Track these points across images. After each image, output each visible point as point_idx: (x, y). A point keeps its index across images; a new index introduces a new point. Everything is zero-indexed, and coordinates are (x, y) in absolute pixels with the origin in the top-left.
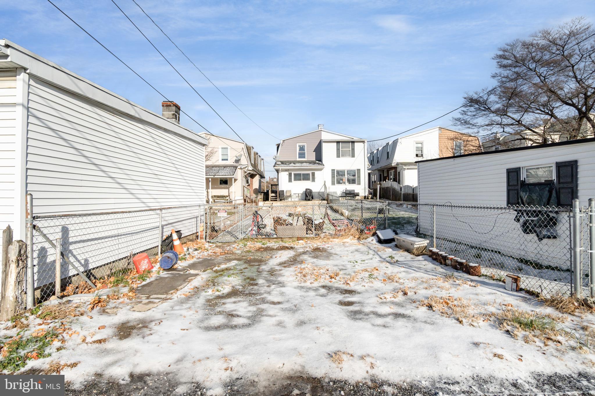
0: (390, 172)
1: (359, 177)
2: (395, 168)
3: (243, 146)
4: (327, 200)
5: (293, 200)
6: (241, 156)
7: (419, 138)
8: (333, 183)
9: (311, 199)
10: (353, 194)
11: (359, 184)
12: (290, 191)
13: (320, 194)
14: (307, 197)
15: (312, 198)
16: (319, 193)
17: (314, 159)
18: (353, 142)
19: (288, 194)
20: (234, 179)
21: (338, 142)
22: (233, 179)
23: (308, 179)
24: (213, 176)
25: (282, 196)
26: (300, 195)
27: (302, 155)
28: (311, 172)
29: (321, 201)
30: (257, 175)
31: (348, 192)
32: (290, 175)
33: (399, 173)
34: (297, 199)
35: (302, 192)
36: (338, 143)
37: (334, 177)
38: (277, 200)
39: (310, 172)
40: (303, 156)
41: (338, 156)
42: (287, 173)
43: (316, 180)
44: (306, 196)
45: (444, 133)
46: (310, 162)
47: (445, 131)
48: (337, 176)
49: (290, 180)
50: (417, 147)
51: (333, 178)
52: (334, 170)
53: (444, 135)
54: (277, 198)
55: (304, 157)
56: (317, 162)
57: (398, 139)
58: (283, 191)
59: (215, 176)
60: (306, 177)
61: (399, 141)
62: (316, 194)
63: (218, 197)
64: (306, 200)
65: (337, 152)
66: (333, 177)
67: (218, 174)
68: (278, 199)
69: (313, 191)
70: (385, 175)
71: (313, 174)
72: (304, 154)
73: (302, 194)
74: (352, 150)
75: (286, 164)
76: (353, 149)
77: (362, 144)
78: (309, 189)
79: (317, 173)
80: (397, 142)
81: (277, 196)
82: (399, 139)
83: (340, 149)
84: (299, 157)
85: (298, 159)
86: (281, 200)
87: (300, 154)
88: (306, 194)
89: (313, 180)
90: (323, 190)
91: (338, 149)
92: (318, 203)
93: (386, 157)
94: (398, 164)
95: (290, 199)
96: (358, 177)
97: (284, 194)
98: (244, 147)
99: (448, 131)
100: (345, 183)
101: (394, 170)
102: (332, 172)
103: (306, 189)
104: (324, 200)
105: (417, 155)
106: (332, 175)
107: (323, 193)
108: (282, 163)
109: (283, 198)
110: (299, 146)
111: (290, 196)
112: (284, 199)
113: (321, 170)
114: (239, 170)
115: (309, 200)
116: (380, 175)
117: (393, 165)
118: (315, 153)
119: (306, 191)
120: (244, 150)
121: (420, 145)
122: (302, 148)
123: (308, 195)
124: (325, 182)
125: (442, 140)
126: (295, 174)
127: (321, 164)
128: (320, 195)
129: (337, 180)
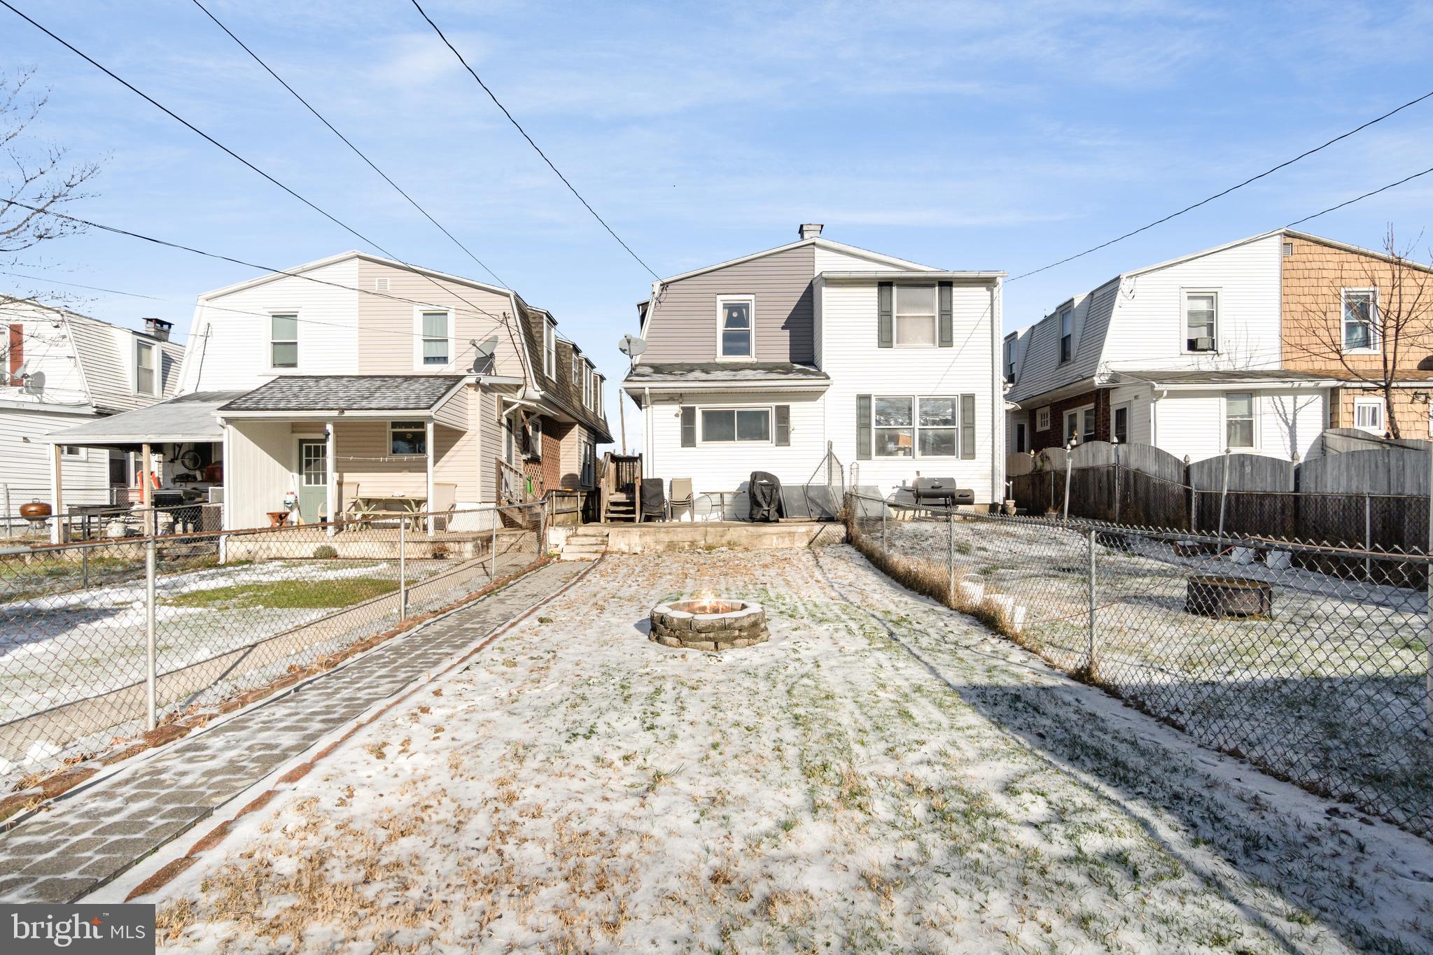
0: (1066, 414)
1: (969, 426)
2: (1101, 396)
3: (507, 306)
4: (845, 523)
5: (698, 518)
6: (494, 341)
7: (1200, 274)
8: (863, 453)
9: (773, 515)
10: (945, 496)
11: (970, 454)
12: (688, 482)
13: (811, 494)
14: (760, 505)
15: (780, 513)
16: (806, 489)
17: (785, 359)
18: (946, 284)
19: (680, 496)
20: (438, 428)
21: (885, 284)
22: (430, 428)
23: (762, 435)
24: (335, 413)
25: (654, 502)
26: (727, 499)
27: (736, 341)
28: (774, 404)
29: (817, 527)
30: (572, 425)
31: (924, 488)
32: (688, 416)
33: (1121, 414)
34: (715, 517)
35: (734, 487)
36: (886, 288)
37: (869, 426)
38: (632, 520)
39: (770, 406)
40: (743, 344)
41: (885, 340)
42: (676, 408)
43: (793, 437)
44: (755, 503)
45: (1304, 257)
46: (770, 368)
47: (1307, 249)
48: (878, 422)
49: (688, 439)
50: (1192, 314)
51: (864, 431)
52: (868, 397)
53: (1301, 266)
54: (633, 512)
55: (746, 351)
56: (798, 367)
57: (1118, 279)
58: (658, 483)
59: (347, 413)
60: (753, 427)
61: (1125, 285)
62: (796, 495)
63: (387, 504)
64: (752, 519)
65: (880, 323)
66: (863, 424)
67: (364, 404)
68: (637, 516)
69: (784, 481)
70: (1039, 429)
71: (783, 414)
72: (746, 337)
73: (736, 495)
74: (941, 315)
75: (670, 373)
76: (946, 314)
77: (982, 292)
78: (765, 475)
79: (797, 410)
80: (1116, 289)
81: (632, 504)
82: (1124, 277)
83: (895, 314)
84: (727, 351)
85: (721, 358)
86: (649, 519)
87: (727, 337)
88: (753, 496)
89: (784, 437)
90: (821, 480)
91: (885, 314)
92: (808, 533)
93: (1057, 356)
94: (1115, 377)
95: (686, 517)
96: (964, 428)
97: (662, 493)
98: (509, 312)
99: (1319, 249)
100: (908, 452)
101: (1091, 406)
102: (859, 407)
103: (755, 476)
104: (831, 519)
105: (1192, 345)
106: (859, 417)
107: (824, 491)
108: (658, 369)
109: (656, 512)
110: (725, 306)
111: (688, 503)
112: (663, 516)
113: (813, 395)
114: (471, 391)
115: (766, 520)
116: (1021, 429)
117: (1098, 381)
118: (787, 332)
119: (753, 482)
120: (511, 322)
121: (1203, 306)
122: (737, 315)
123: (760, 498)
124: (830, 445)
125: (1296, 283)
126: (707, 415)
127: (813, 373)
128: (812, 501)
129: (880, 438)
